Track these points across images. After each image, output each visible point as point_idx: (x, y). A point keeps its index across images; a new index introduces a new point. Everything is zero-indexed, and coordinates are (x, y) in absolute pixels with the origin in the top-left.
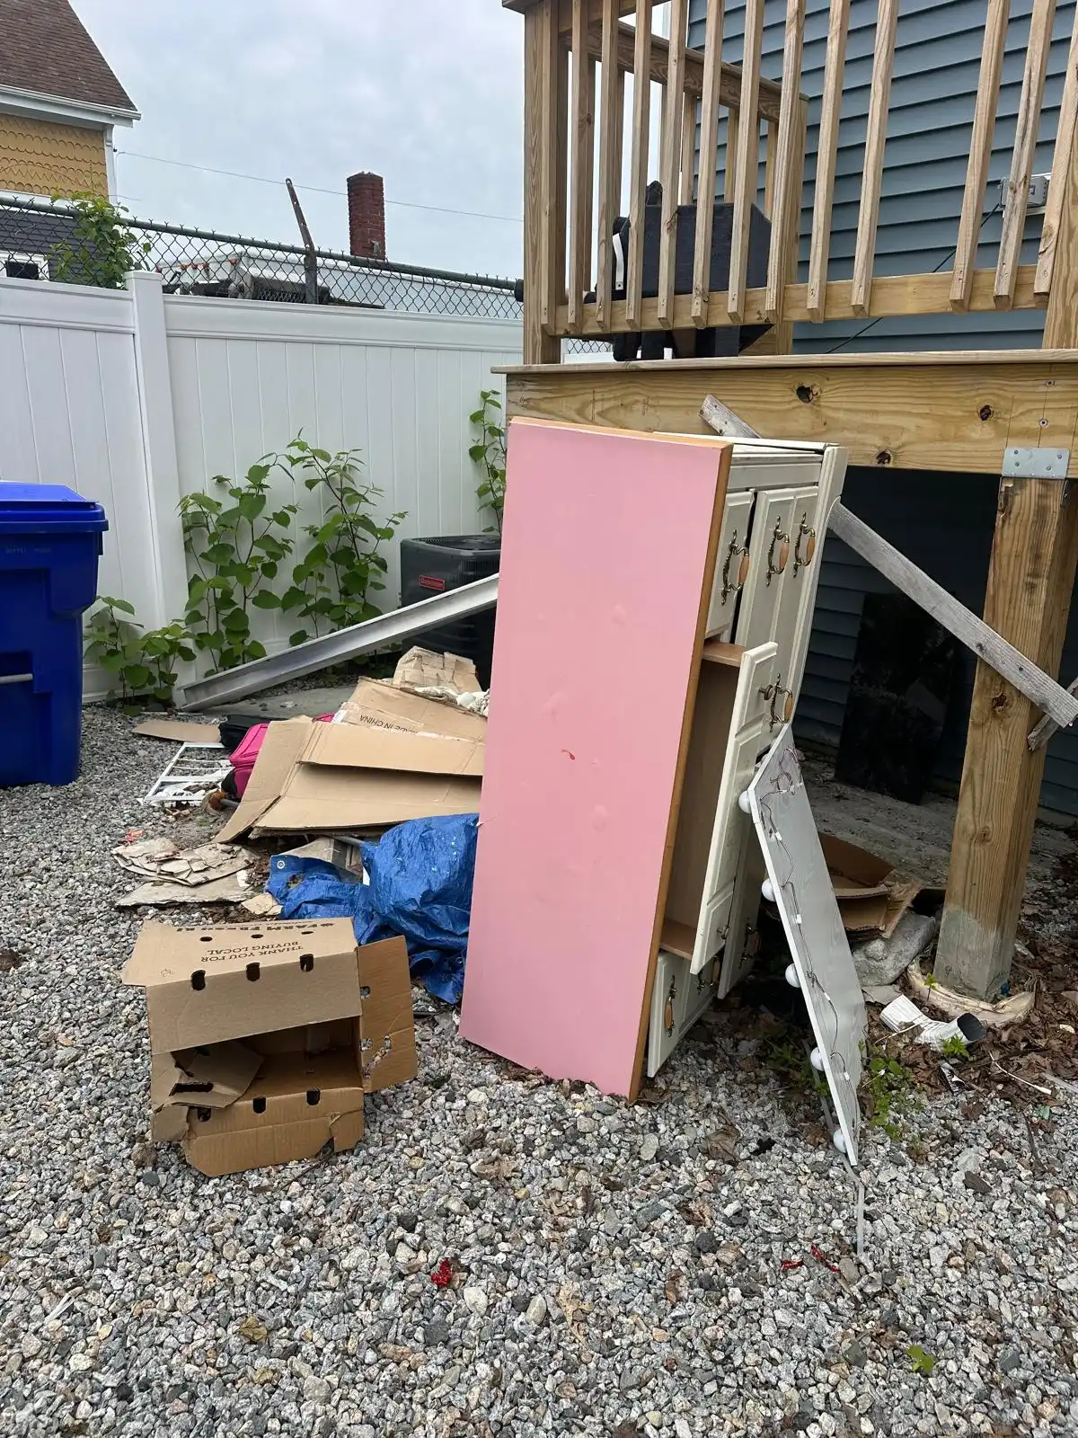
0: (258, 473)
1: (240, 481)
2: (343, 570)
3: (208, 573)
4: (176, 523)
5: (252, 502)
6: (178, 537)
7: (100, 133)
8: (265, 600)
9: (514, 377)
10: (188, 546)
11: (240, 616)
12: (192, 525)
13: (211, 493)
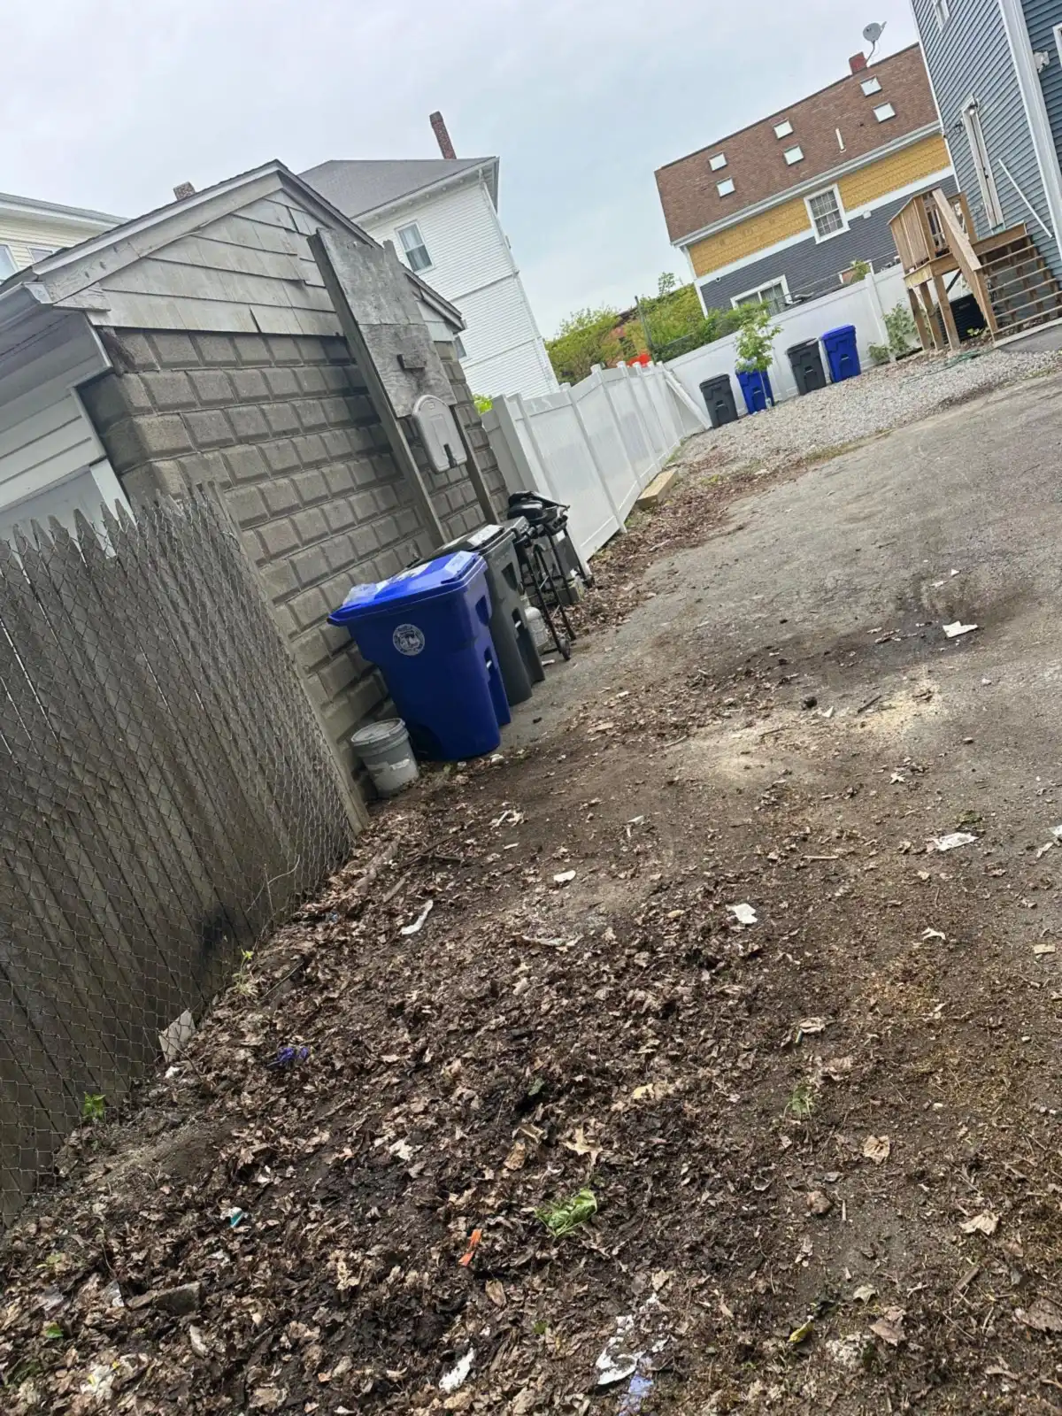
0: (899, 305)
1: (896, 308)
5: (900, 310)
8: (907, 332)
11: (900, 338)
12: (888, 322)
13: (891, 312)
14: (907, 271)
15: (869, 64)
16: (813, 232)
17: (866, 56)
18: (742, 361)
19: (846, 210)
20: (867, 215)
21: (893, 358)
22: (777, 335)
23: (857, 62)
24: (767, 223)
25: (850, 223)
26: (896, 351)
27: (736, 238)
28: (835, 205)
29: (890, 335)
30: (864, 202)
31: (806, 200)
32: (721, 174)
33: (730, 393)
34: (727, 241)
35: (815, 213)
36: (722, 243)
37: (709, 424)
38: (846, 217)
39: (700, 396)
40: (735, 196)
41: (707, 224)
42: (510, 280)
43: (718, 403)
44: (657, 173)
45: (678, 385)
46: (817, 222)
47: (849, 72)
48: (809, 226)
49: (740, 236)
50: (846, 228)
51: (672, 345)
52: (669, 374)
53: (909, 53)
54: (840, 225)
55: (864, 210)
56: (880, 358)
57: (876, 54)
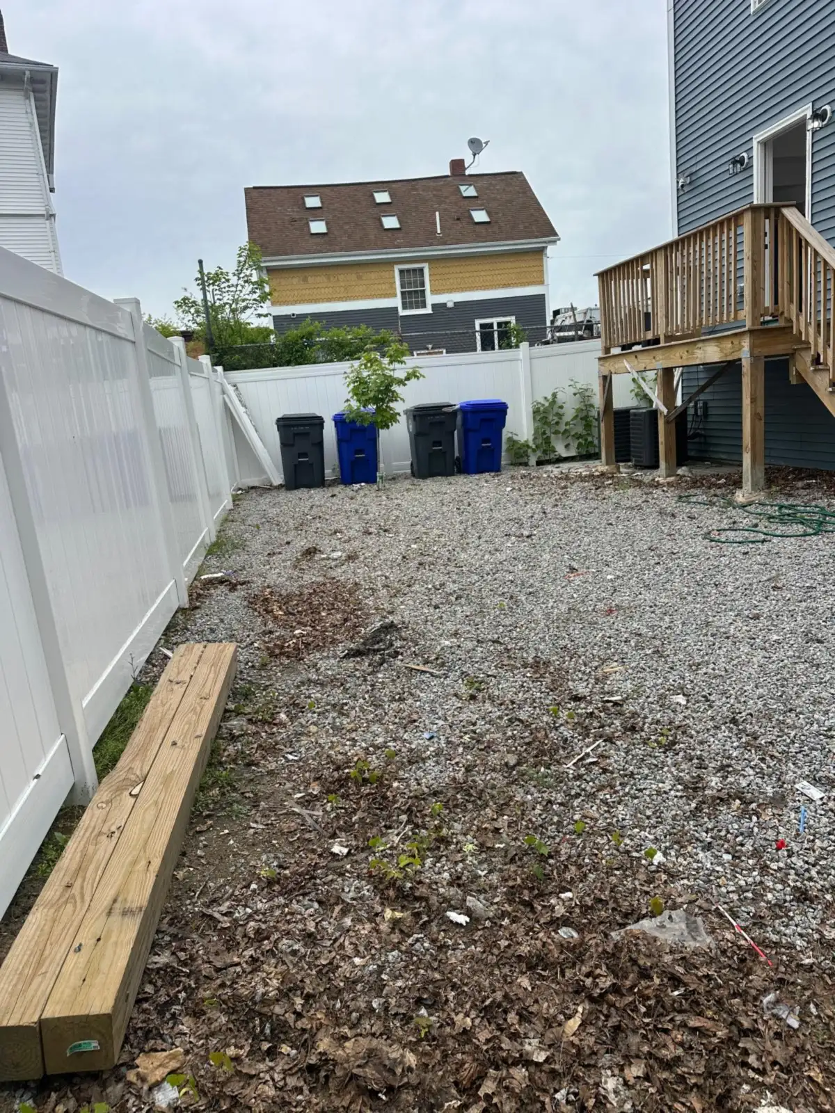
0: (554, 395)
1: (550, 397)
2: (584, 422)
3: (539, 424)
4: (531, 410)
5: (554, 402)
6: (531, 415)
7: (541, 251)
8: (556, 432)
9: (600, 359)
10: (534, 418)
11: (548, 438)
12: (536, 412)
13: (542, 401)
14: (607, 350)
15: (467, 172)
16: (396, 302)
17: (466, 165)
18: (354, 404)
19: (433, 292)
20: (450, 305)
21: (533, 461)
22: (413, 380)
23: (458, 166)
24: (354, 276)
25: (434, 306)
26: (539, 453)
27: (320, 279)
28: (423, 284)
29: (536, 430)
30: (451, 290)
31: (397, 268)
32: (315, 213)
33: (320, 444)
34: (310, 279)
35: (402, 286)
36: (305, 280)
37: (278, 479)
38: (431, 299)
39: (274, 436)
40: (326, 238)
41: (292, 254)
42: (42, 220)
43: (300, 455)
44: (247, 190)
45: (242, 409)
46: (403, 293)
47: (448, 173)
48: (395, 295)
49: (325, 280)
50: (429, 310)
51: (242, 350)
52: (230, 389)
53: (503, 177)
54: (424, 306)
55: (450, 299)
56: (520, 456)
57: (475, 167)
